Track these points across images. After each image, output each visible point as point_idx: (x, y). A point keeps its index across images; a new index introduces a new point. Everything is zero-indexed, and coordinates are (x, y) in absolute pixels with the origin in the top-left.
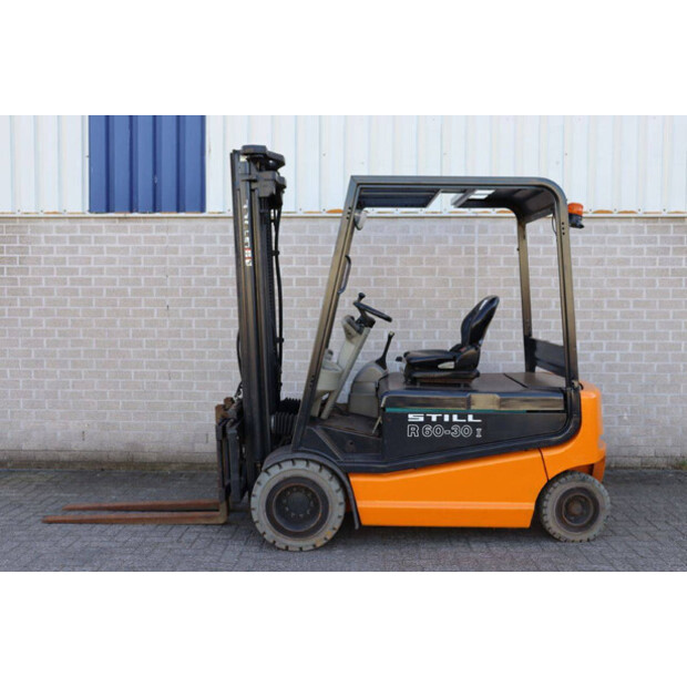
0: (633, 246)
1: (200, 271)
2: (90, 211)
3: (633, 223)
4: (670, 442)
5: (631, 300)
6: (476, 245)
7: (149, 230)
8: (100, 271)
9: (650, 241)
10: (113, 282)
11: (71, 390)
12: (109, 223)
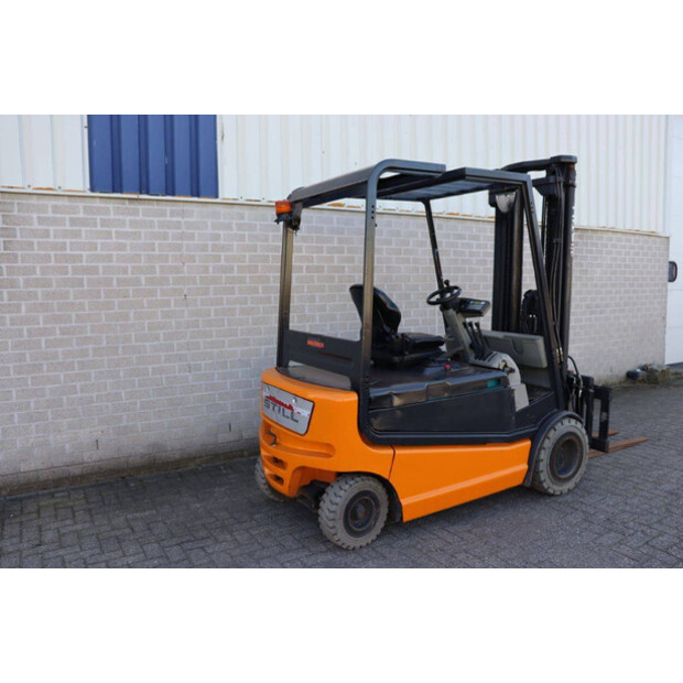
1: (218, 258)
2: (92, 190)
7: (163, 214)
8: (109, 258)
10: (125, 271)
11: (79, 395)
12: (118, 205)
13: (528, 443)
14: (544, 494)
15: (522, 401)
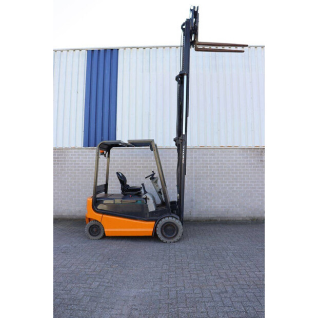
0: (238, 156)
1: (114, 164)
2: (84, 146)
3: (238, 150)
4: (250, 213)
5: (238, 172)
6: (194, 156)
8: (86, 164)
9: (243, 155)
11: (77, 198)
12: (89, 150)
13: (154, 223)
14: (162, 242)
15: (152, 208)
